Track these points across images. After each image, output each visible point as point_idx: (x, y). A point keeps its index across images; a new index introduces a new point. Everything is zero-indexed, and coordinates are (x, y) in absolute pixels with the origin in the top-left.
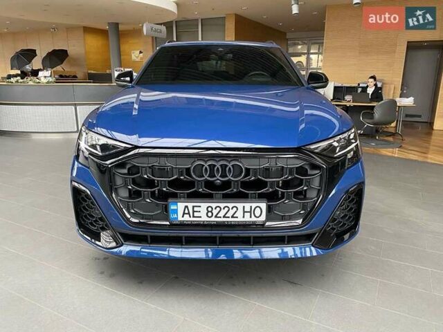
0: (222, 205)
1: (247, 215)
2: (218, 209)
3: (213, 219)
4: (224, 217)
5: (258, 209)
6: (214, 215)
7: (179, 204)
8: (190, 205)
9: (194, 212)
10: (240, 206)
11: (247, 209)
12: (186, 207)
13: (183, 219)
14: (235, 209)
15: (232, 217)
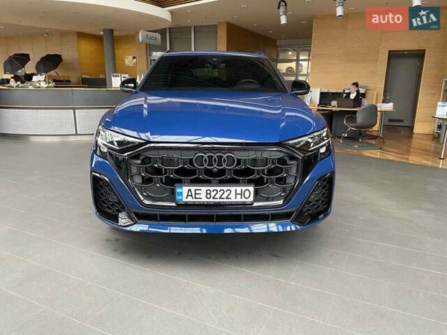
0: (219, 189)
1: (239, 196)
2: (215, 192)
3: (211, 200)
4: (220, 198)
5: (247, 192)
6: (212, 196)
7: (184, 188)
8: (193, 189)
9: (196, 194)
10: (233, 189)
11: (239, 192)
12: (190, 190)
13: (187, 200)
14: (229, 192)
15: (227, 198)
